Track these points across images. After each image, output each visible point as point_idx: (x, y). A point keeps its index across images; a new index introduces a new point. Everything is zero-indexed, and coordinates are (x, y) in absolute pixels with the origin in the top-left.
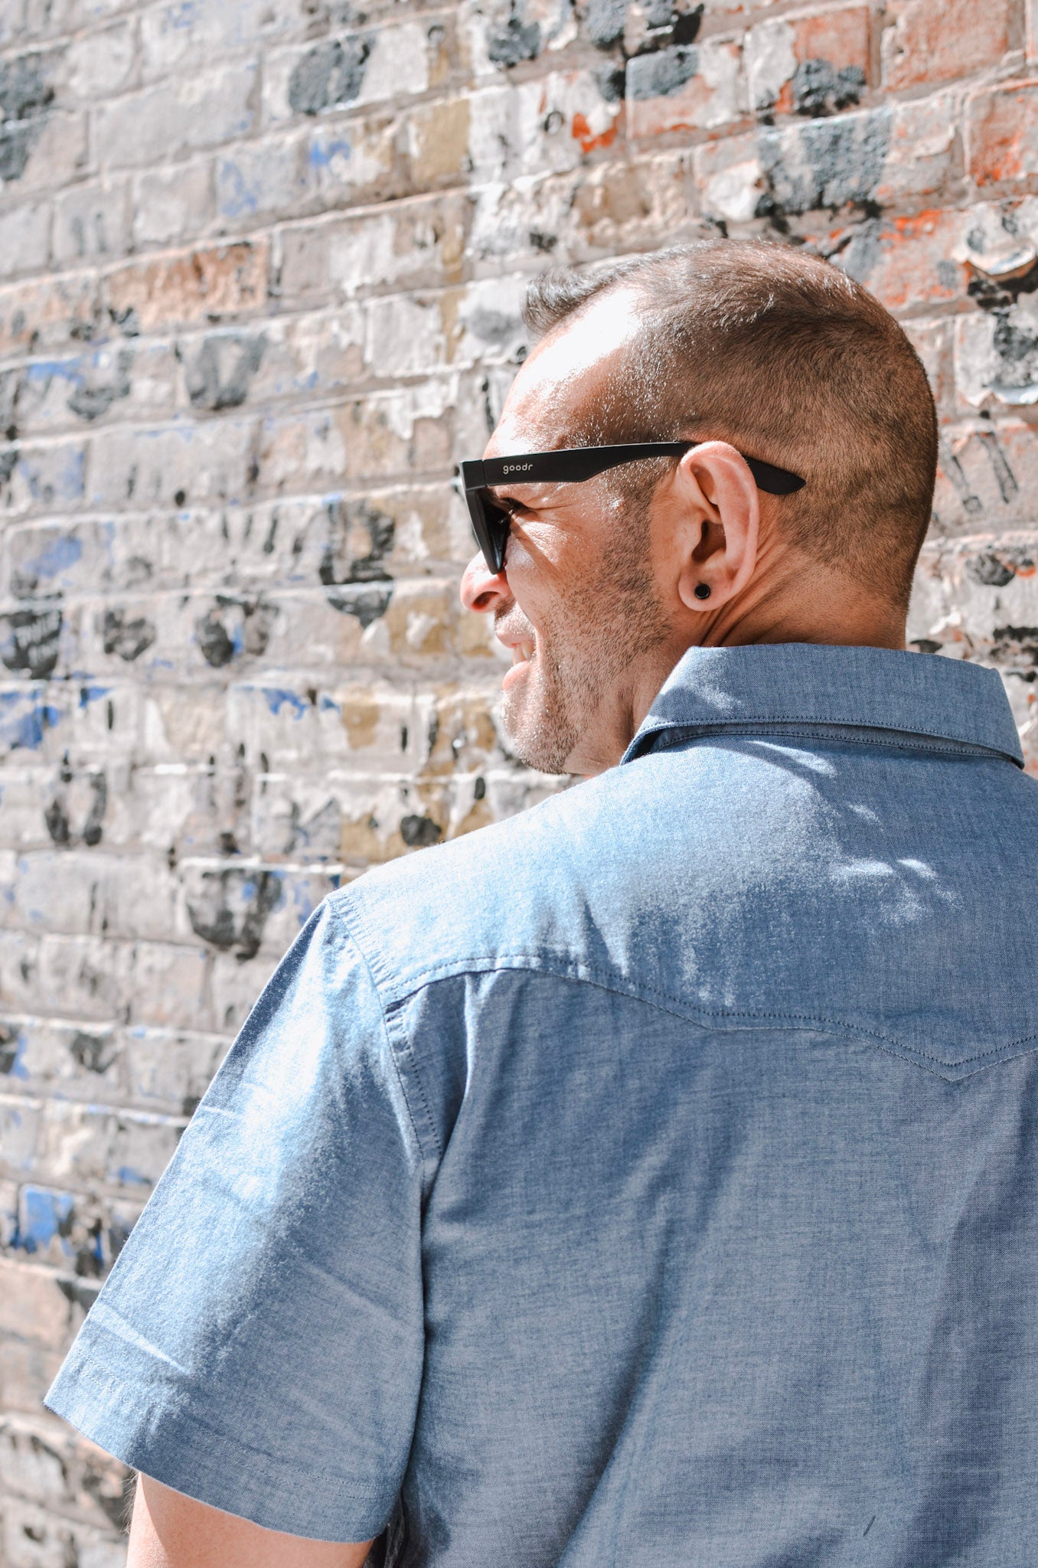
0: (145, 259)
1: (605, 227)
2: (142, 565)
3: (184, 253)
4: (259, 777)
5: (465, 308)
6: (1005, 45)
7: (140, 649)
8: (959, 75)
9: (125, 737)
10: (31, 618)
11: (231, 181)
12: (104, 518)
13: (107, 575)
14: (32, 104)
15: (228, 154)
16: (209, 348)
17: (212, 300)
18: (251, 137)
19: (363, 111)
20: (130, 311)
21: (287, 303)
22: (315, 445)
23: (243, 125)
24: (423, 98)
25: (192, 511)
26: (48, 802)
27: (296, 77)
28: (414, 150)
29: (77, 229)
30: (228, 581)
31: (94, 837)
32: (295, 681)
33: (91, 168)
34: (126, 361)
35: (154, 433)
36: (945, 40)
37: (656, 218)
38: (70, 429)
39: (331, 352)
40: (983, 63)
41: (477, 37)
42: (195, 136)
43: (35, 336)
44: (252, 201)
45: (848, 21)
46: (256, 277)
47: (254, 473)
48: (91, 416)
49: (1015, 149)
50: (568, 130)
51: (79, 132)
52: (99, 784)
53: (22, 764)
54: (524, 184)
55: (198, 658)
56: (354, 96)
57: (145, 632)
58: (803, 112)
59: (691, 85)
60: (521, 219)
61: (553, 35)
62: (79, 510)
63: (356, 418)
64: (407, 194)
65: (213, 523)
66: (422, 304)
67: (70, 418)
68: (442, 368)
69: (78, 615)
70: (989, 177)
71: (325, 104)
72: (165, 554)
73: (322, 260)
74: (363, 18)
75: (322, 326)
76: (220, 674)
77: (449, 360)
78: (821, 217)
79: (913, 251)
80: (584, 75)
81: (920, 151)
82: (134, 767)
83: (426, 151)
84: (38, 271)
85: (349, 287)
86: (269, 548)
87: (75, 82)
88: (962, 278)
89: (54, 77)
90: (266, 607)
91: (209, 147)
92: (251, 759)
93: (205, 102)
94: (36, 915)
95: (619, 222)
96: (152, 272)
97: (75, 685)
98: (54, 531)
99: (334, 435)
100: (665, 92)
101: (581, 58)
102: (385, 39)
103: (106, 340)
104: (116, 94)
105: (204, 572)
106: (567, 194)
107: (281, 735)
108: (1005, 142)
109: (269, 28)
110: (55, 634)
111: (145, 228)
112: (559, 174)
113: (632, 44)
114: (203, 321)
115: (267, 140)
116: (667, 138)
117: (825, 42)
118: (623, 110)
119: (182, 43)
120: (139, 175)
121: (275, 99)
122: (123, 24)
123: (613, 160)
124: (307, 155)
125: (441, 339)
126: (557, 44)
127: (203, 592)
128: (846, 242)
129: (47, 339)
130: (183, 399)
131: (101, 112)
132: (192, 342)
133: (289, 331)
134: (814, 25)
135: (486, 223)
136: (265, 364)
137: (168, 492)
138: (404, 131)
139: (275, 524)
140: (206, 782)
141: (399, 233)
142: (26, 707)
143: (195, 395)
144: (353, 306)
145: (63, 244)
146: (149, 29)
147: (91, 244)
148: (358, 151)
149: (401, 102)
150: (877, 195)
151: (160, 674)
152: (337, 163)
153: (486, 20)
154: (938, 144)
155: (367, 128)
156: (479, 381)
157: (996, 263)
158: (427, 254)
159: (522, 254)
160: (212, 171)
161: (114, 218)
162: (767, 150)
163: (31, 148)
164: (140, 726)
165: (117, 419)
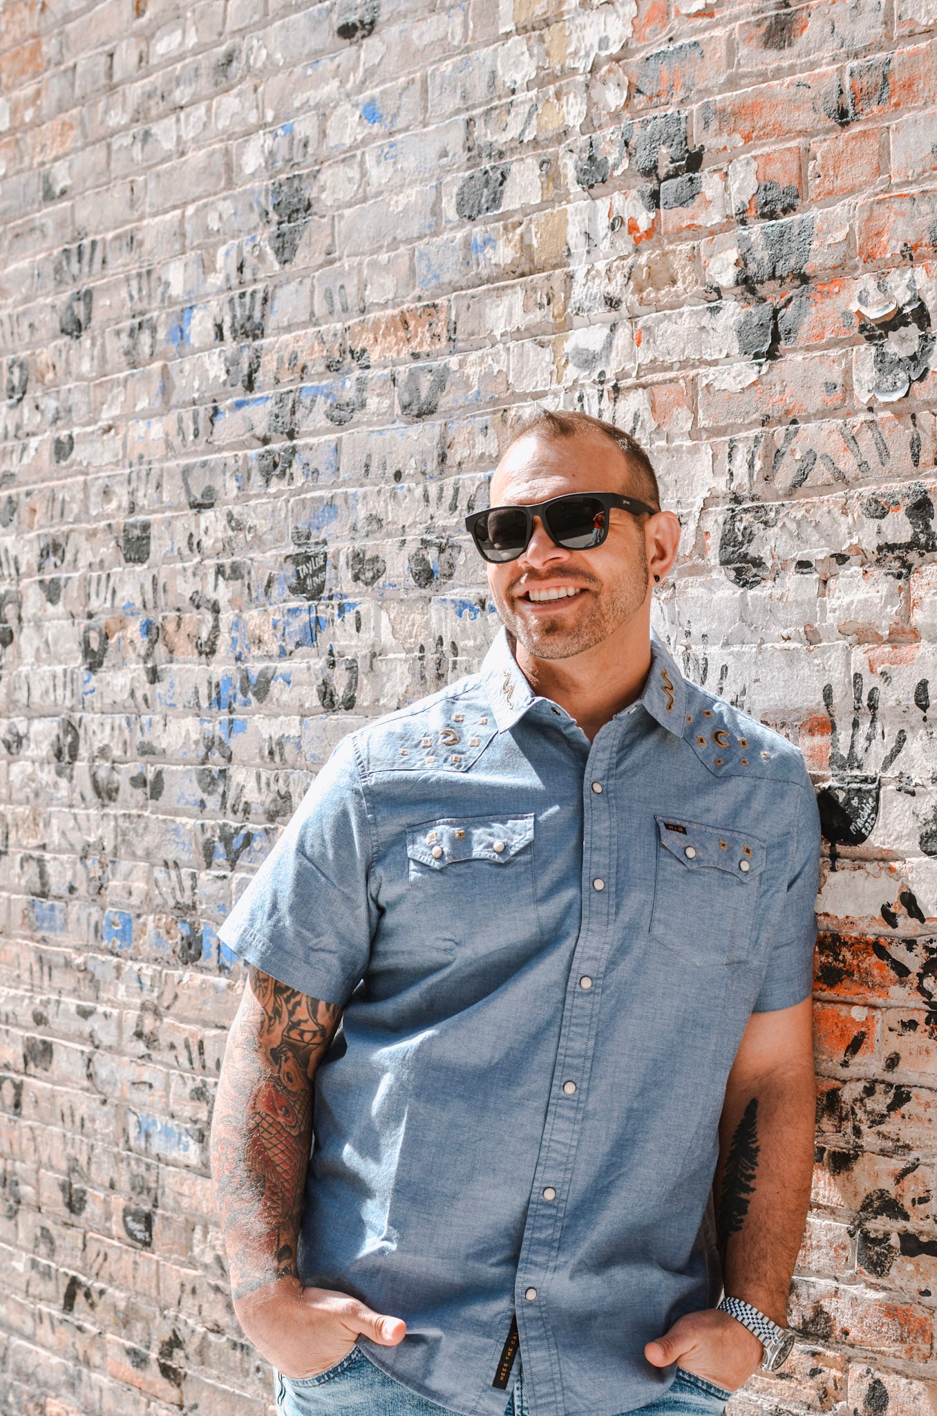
0: (371, 316)
1: (650, 294)
2: (376, 521)
3: (396, 311)
4: (452, 659)
5: (568, 347)
6: (878, 171)
7: (375, 578)
8: (852, 191)
9: (367, 636)
10: (308, 558)
11: (424, 263)
12: (351, 490)
13: (354, 528)
14: (297, 211)
15: (420, 245)
16: (412, 374)
17: (414, 344)
18: (435, 234)
19: (503, 217)
20: (364, 351)
21: (460, 345)
22: (480, 438)
23: (430, 226)
24: (539, 208)
25: (405, 484)
26: (320, 682)
27: (461, 193)
28: (535, 243)
29: (329, 296)
30: (428, 530)
31: (350, 704)
32: (471, 594)
33: (336, 255)
34: (361, 385)
35: (380, 432)
36: (844, 168)
37: (680, 285)
38: (328, 431)
39: (487, 377)
40: (866, 183)
41: (569, 167)
42: (400, 234)
43: (304, 368)
44: (437, 277)
45: (788, 157)
46: (440, 328)
47: (443, 458)
48: (341, 422)
49: (884, 239)
50: (625, 229)
51: (328, 231)
52: (352, 668)
53: (303, 657)
54: (601, 266)
55: (412, 582)
56: (497, 208)
57: (379, 565)
58: (763, 216)
59: (698, 199)
60: (601, 287)
61: (615, 166)
62: (334, 485)
63: (504, 421)
64: (531, 273)
65: (419, 492)
66: (542, 345)
67: (329, 424)
68: (554, 386)
69: (336, 555)
70: (870, 257)
71: (479, 212)
72: (390, 513)
73: (481, 316)
74: (501, 154)
75: (482, 358)
76: (424, 592)
77: (559, 382)
78: (774, 285)
79: (828, 306)
80: (634, 192)
81: (831, 241)
82: (374, 655)
83: (542, 244)
84: (304, 325)
85: (497, 333)
86: (453, 507)
87: (323, 196)
88: (856, 321)
89: (310, 193)
90: (452, 547)
91: (409, 241)
92: (446, 647)
93: (405, 211)
94: (313, 756)
95: (658, 289)
96: (376, 324)
97: (335, 602)
98: (322, 498)
99: (491, 431)
100: (682, 204)
101: (633, 181)
102: (515, 168)
103: (350, 371)
104: (350, 205)
105: (414, 524)
106: (626, 270)
107: (464, 631)
108: (878, 234)
109: (444, 161)
110: (322, 569)
111: (372, 296)
112: (623, 258)
113: (662, 172)
114: (409, 358)
115: (445, 236)
116: (684, 234)
117: (775, 170)
118: (658, 215)
119: (391, 170)
120: (367, 259)
121: (449, 208)
122: (354, 156)
123: (653, 248)
124: (468, 244)
125: (554, 367)
126: (617, 173)
127: (413, 536)
128: (790, 300)
129: (311, 370)
130: (398, 410)
131: (341, 217)
132: (402, 371)
133: (462, 364)
134: (768, 158)
135: (578, 292)
136: (448, 384)
137: (390, 472)
138: (528, 230)
139: (457, 491)
140: (419, 663)
141: (527, 297)
142: (305, 617)
143: (405, 407)
144: (500, 346)
145: (320, 308)
146: (370, 161)
147: (338, 307)
148: (501, 243)
149: (526, 211)
150: (807, 269)
151: (389, 593)
152: (488, 251)
153: (575, 156)
154: (840, 236)
155: (505, 228)
156: (577, 395)
157: (874, 313)
158: (544, 312)
159: (601, 311)
160: (412, 259)
161: (351, 289)
162: (742, 241)
163: (297, 242)
164: (377, 628)
165: (358, 424)
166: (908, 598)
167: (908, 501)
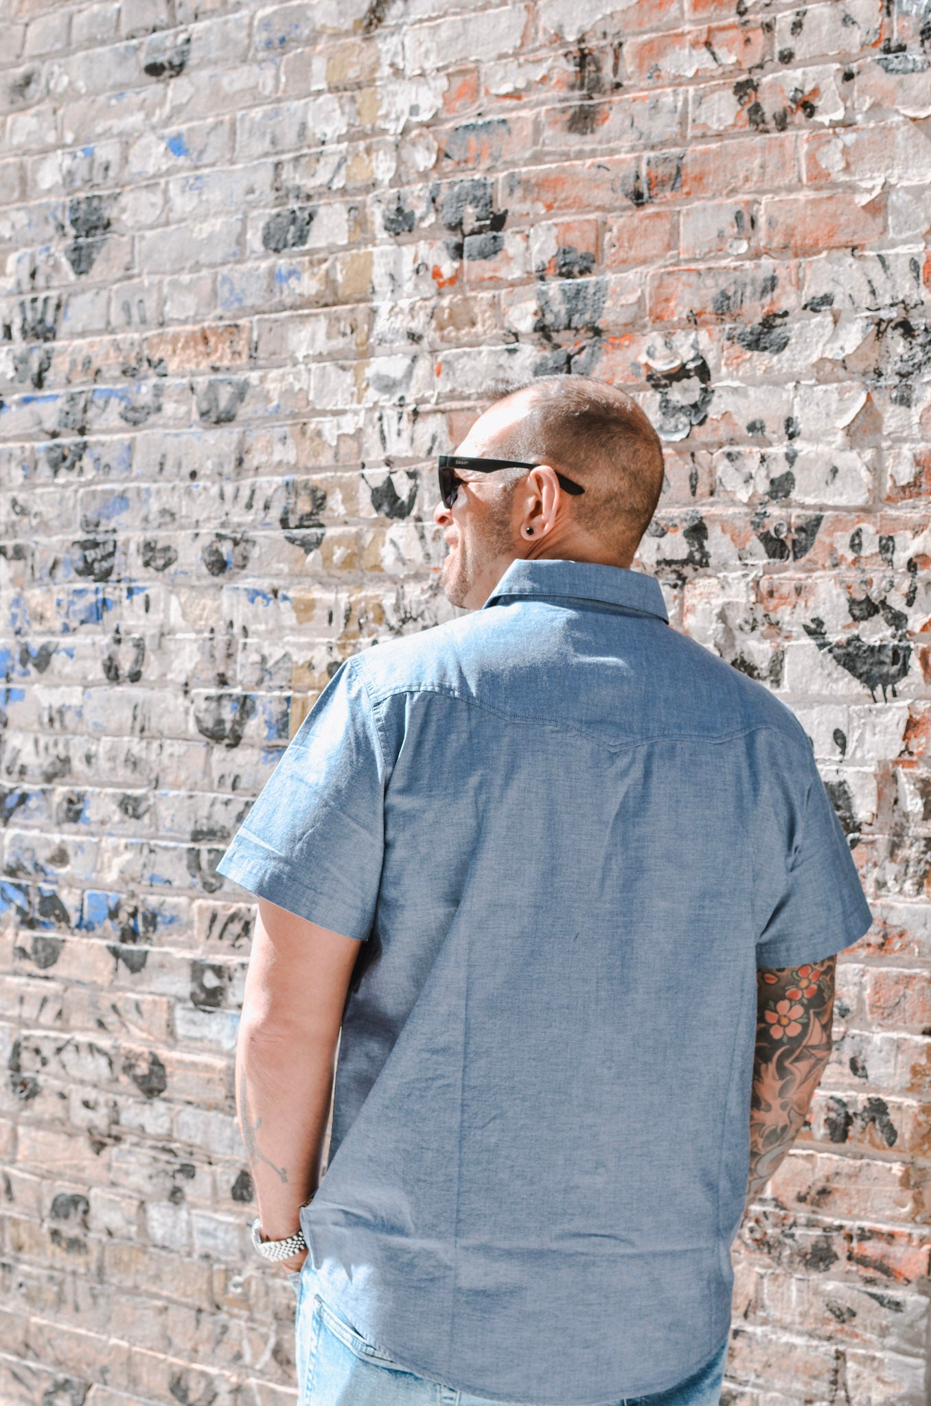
0: (171, 330)
1: (450, 331)
2: (169, 514)
3: (197, 328)
4: (242, 640)
5: (369, 372)
6: (669, 247)
7: (166, 565)
8: (644, 261)
9: (156, 617)
10: (95, 545)
11: (227, 287)
12: (144, 485)
13: (146, 519)
14: (96, 228)
15: (224, 270)
16: (212, 386)
17: (214, 358)
18: (238, 262)
19: (308, 252)
20: (161, 361)
21: (261, 362)
22: (278, 447)
23: (234, 254)
24: (345, 248)
25: (201, 483)
26: (106, 656)
27: (267, 227)
28: (340, 278)
29: (126, 308)
30: (223, 525)
31: (135, 677)
32: (265, 584)
33: (136, 271)
34: (158, 391)
35: (177, 435)
36: (637, 242)
37: (479, 328)
38: (121, 430)
39: (288, 393)
40: (657, 256)
41: (377, 216)
42: (203, 258)
43: (98, 372)
44: (240, 300)
45: (586, 227)
46: (242, 346)
47: (240, 462)
48: (135, 423)
49: (672, 304)
50: (430, 274)
51: (128, 249)
52: (139, 645)
53: (87, 634)
54: (404, 304)
55: (204, 570)
56: (304, 243)
57: (171, 554)
58: (561, 275)
59: (500, 255)
60: (403, 323)
61: (422, 219)
62: (127, 479)
63: (303, 433)
64: (334, 304)
65: (214, 490)
66: (343, 368)
67: (123, 424)
68: (355, 406)
69: (127, 543)
70: (659, 318)
71: (285, 246)
72: (184, 508)
73: (283, 338)
74: (309, 197)
75: (283, 377)
76: (217, 580)
77: (359, 402)
78: (570, 334)
79: (618, 356)
80: (439, 244)
81: (623, 302)
82: (162, 635)
83: (347, 279)
84: (99, 332)
85: (300, 356)
86: (249, 506)
87: (124, 217)
88: (643, 371)
89: (110, 212)
90: (247, 541)
91: (212, 265)
92: (237, 629)
93: (211, 237)
94: (95, 724)
95: (458, 329)
96: (175, 338)
97: (124, 585)
98: (112, 492)
99: (289, 441)
100: (485, 257)
101: (438, 234)
102: (322, 211)
103: (146, 377)
104: (152, 227)
105: (208, 519)
106: (429, 311)
107: (256, 616)
108: (667, 300)
109: (251, 197)
110: (111, 554)
111: (170, 311)
112: (425, 299)
113: (467, 228)
114: (208, 370)
115: (249, 265)
116: (486, 284)
117: (574, 238)
118: (462, 266)
119: (195, 201)
120: (167, 279)
121: (254, 239)
122: (157, 184)
123: (456, 293)
124: (275, 276)
125: (355, 389)
126: (425, 224)
127: (208, 532)
128: (583, 349)
129: (106, 374)
130: (195, 416)
131: (142, 238)
132: (202, 382)
133: (263, 379)
134: (568, 227)
135: (382, 325)
136: (247, 398)
137: (186, 471)
138: (333, 266)
139: (253, 492)
140: (208, 643)
141: (330, 326)
142: (91, 598)
143: (203, 414)
144: (302, 367)
145: (117, 317)
146: (174, 189)
147: (136, 318)
148: (306, 276)
149: (332, 249)
150: (600, 324)
151: (180, 579)
152: (293, 282)
153: (383, 206)
154: (632, 298)
155: (311, 263)
156: (377, 415)
157: (661, 366)
158: (347, 339)
159: (402, 344)
160: (214, 281)
161: (151, 304)
162: (541, 294)
163: (94, 256)
164: (166, 611)
165: (153, 426)
166: (682, 605)
167: (686, 525)
